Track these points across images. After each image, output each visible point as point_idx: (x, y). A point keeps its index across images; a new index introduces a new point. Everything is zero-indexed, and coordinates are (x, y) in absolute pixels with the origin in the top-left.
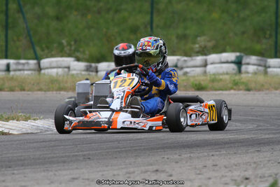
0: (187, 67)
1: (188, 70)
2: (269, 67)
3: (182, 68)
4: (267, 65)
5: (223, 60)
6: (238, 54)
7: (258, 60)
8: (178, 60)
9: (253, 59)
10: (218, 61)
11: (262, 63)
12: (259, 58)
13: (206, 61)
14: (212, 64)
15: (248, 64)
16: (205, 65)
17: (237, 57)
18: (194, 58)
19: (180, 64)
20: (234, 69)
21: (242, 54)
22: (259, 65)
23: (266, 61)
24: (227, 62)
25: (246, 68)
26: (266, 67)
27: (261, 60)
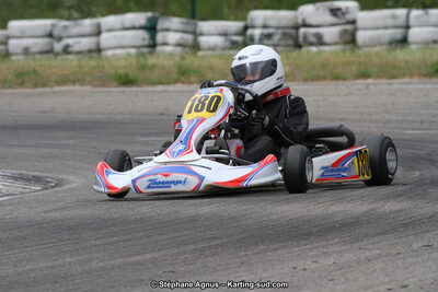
0: (70, 37)
1: (70, 41)
2: (202, 34)
3: (60, 39)
4: (198, 31)
5: (127, 24)
6: (150, 14)
7: (182, 23)
8: (53, 25)
9: (175, 22)
10: (118, 26)
11: (189, 28)
12: (184, 20)
13: (99, 26)
14: (109, 30)
15: (167, 30)
16: (98, 33)
17: (149, 20)
18: (79, 22)
19: (56, 32)
20: (144, 39)
21: (157, 14)
22: (185, 32)
23: (196, 25)
24: (134, 28)
25: (165, 37)
26: (196, 34)
27: (187, 24)
